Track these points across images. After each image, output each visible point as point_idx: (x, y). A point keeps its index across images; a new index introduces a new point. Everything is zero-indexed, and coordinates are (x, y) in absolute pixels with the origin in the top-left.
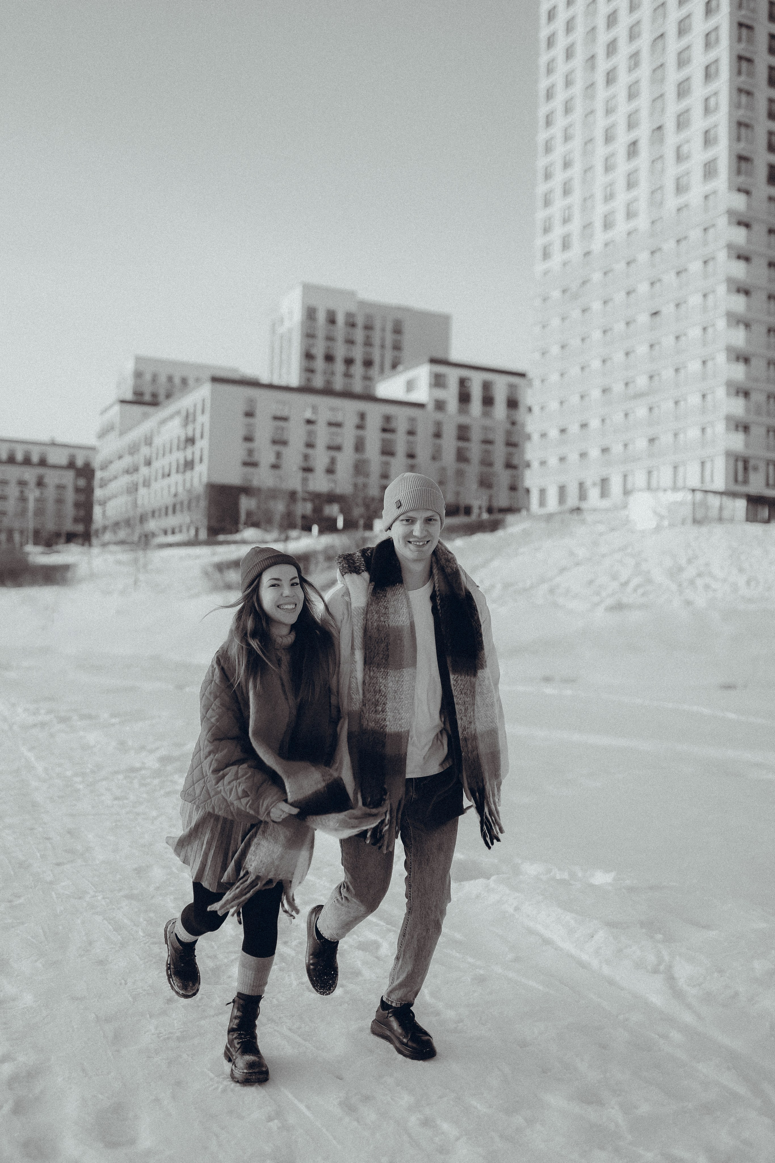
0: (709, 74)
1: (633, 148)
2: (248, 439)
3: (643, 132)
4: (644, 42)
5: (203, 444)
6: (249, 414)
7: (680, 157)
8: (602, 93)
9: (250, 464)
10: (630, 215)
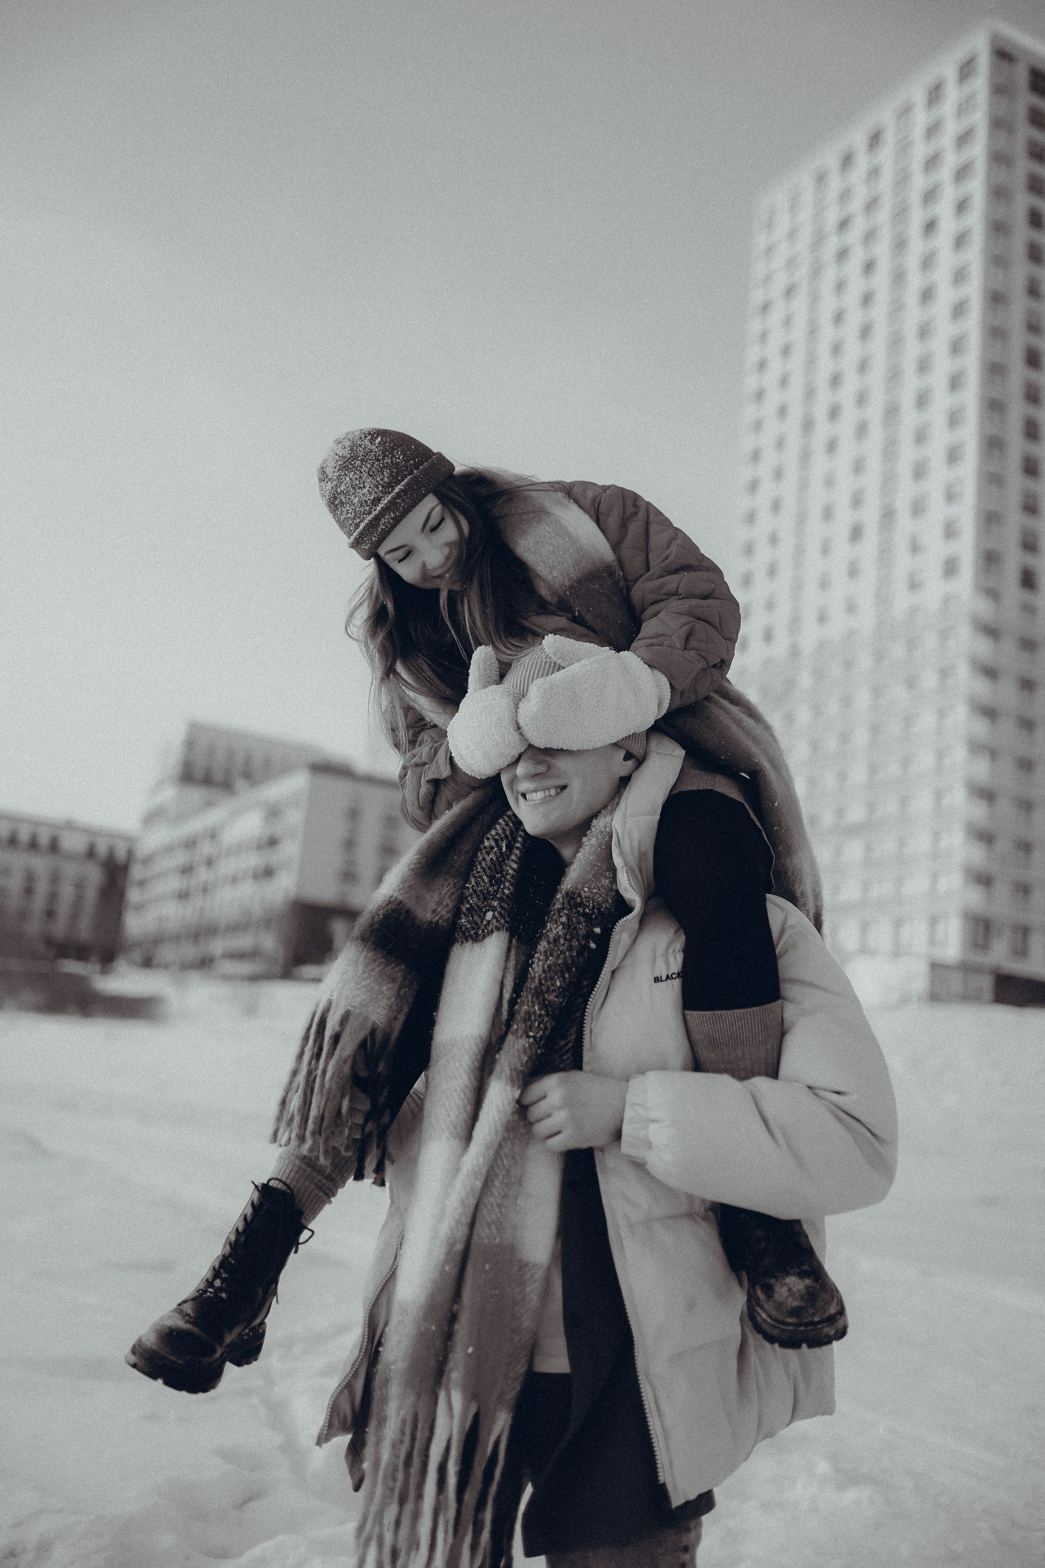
0: (953, 456)
1: (856, 533)
2: (350, 844)
3: (870, 514)
4: (875, 411)
5: (290, 849)
6: (354, 814)
7: (915, 548)
8: (820, 463)
9: (349, 876)
10: (851, 609)
